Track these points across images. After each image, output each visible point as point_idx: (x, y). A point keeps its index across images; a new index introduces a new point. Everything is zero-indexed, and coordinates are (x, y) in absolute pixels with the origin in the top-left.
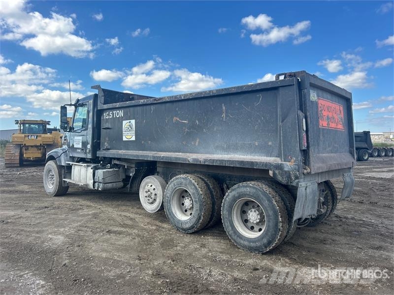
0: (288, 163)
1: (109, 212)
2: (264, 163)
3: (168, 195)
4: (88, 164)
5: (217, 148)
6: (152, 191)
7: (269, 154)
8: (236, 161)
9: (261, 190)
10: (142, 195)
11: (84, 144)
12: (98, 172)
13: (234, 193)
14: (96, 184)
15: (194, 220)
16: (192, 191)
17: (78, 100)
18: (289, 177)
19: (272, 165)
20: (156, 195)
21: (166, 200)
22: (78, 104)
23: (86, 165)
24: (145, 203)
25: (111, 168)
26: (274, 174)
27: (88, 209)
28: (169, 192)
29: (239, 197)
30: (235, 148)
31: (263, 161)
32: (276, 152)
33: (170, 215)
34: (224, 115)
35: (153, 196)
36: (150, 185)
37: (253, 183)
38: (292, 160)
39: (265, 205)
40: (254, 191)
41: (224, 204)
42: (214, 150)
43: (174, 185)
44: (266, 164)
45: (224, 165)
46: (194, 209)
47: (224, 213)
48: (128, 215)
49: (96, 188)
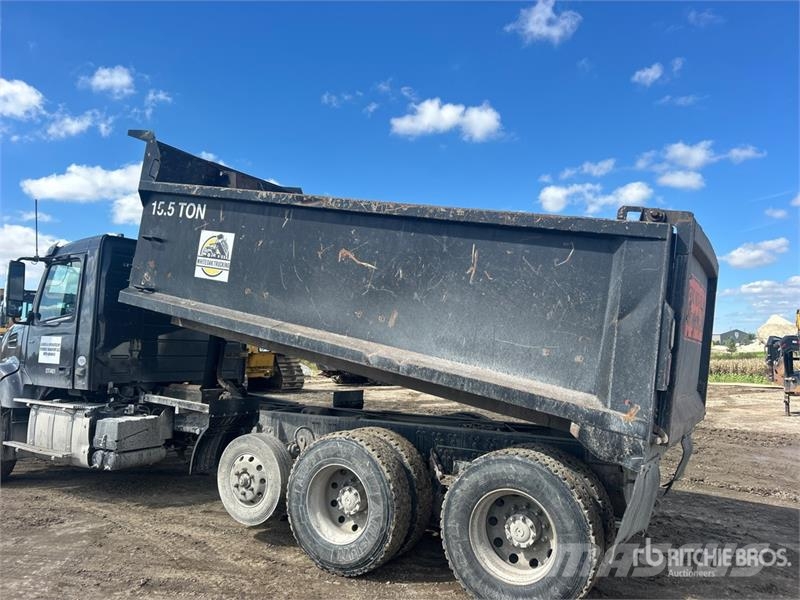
0: (622, 415)
1: (134, 528)
2: (562, 402)
3: (300, 482)
4: (77, 406)
5: (442, 342)
6: (253, 472)
7: (572, 382)
8: (489, 384)
9: (544, 469)
10: (226, 481)
11: (69, 355)
12: (104, 424)
13: (474, 477)
14: (99, 455)
15: (369, 544)
16: (364, 472)
17: (56, 249)
18: (619, 446)
19: (582, 412)
20: (263, 481)
21: (294, 494)
22: (55, 259)
23: (71, 406)
24: (234, 502)
25: (136, 413)
26: (582, 432)
27: (73, 519)
28: (301, 474)
29: (489, 487)
30: (489, 353)
31: (559, 398)
32: (591, 379)
33: (305, 531)
34: (472, 270)
35: (255, 485)
36: (247, 457)
37: (522, 451)
38: (633, 410)
39: (556, 506)
40: (528, 471)
41: (449, 503)
42: (434, 346)
43: (318, 458)
44: (567, 407)
45: (459, 387)
46: (371, 518)
47: (449, 524)
48: (186, 532)
49: (97, 465)
